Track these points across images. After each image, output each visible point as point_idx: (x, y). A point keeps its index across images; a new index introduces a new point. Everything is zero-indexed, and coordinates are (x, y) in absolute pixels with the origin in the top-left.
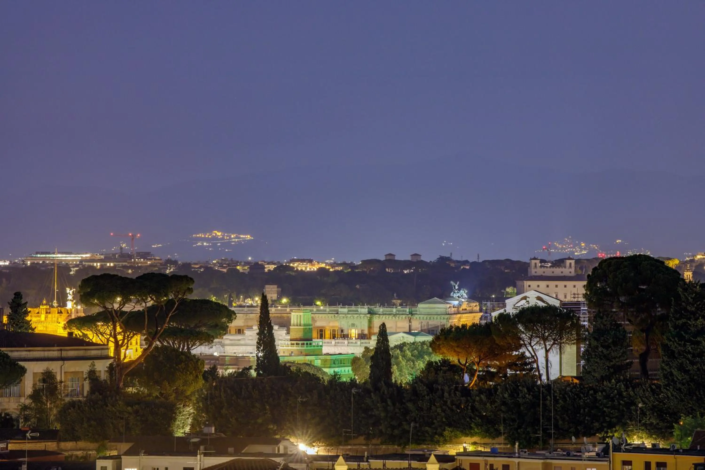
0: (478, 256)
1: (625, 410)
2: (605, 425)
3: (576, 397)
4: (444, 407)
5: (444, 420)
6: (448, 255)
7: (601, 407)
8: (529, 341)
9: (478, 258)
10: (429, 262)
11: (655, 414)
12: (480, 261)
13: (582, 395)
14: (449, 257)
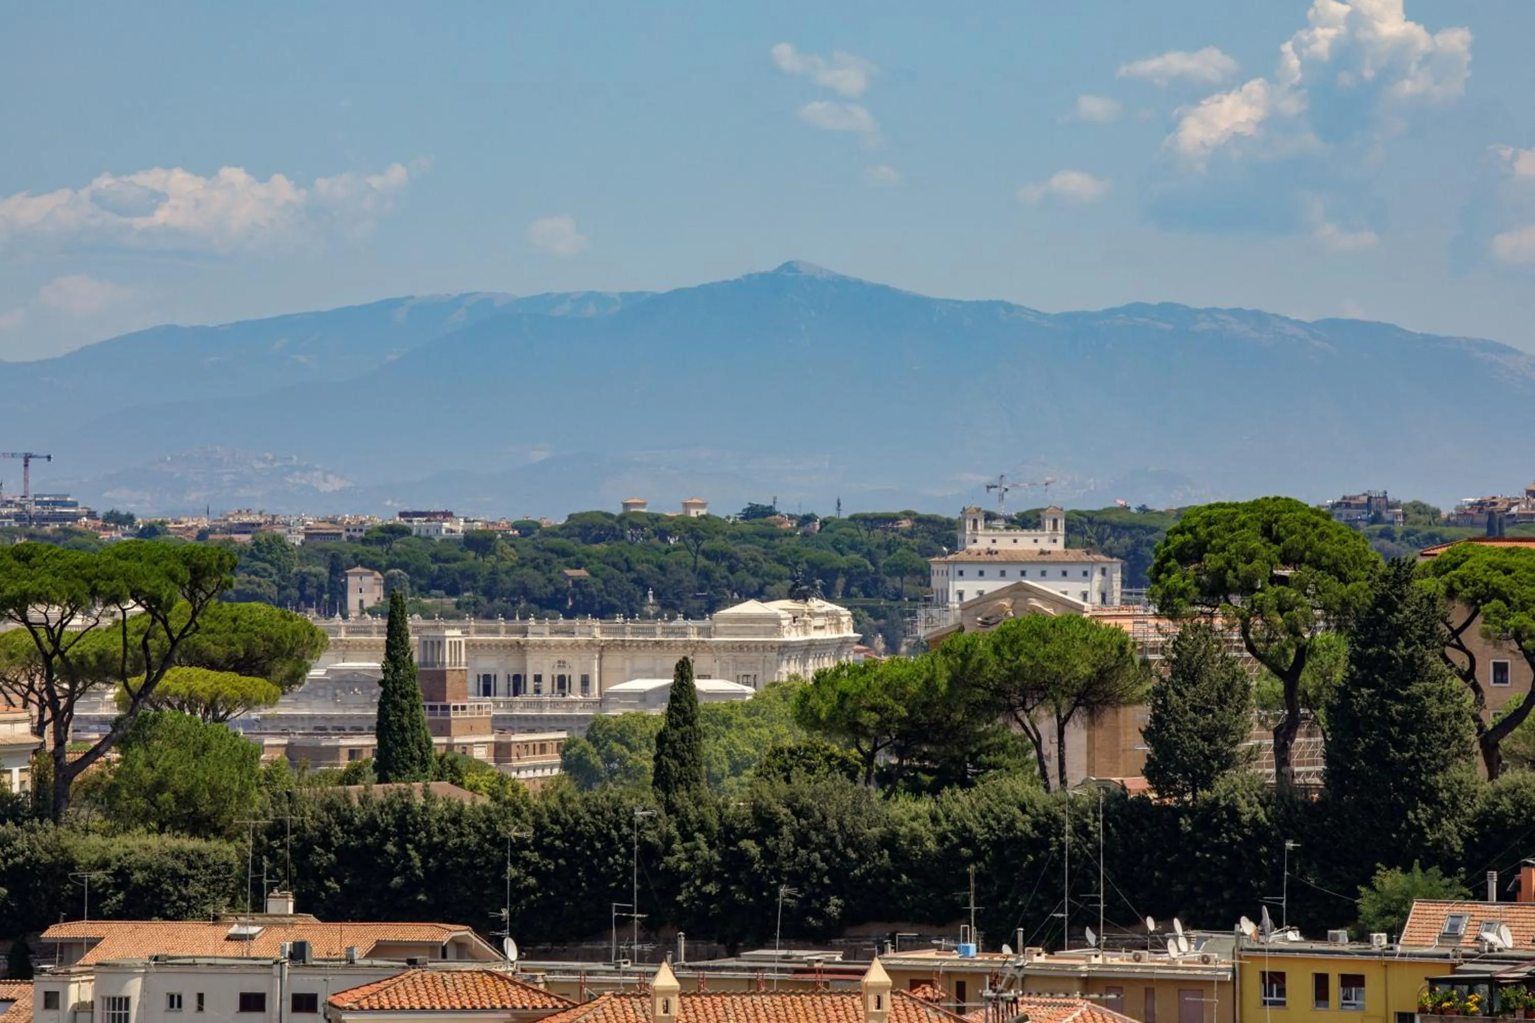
0: (839, 504)
1: (1245, 855)
2: (1197, 889)
3: (1131, 827)
4: (827, 851)
5: (826, 880)
6: (766, 502)
7: (1190, 849)
8: (1022, 699)
9: (839, 509)
10: (723, 516)
11: (1315, 865)
12: (845, 515)
13: (1146, 823)
14: (771, 507)
